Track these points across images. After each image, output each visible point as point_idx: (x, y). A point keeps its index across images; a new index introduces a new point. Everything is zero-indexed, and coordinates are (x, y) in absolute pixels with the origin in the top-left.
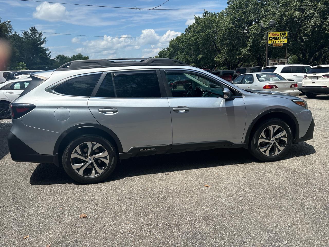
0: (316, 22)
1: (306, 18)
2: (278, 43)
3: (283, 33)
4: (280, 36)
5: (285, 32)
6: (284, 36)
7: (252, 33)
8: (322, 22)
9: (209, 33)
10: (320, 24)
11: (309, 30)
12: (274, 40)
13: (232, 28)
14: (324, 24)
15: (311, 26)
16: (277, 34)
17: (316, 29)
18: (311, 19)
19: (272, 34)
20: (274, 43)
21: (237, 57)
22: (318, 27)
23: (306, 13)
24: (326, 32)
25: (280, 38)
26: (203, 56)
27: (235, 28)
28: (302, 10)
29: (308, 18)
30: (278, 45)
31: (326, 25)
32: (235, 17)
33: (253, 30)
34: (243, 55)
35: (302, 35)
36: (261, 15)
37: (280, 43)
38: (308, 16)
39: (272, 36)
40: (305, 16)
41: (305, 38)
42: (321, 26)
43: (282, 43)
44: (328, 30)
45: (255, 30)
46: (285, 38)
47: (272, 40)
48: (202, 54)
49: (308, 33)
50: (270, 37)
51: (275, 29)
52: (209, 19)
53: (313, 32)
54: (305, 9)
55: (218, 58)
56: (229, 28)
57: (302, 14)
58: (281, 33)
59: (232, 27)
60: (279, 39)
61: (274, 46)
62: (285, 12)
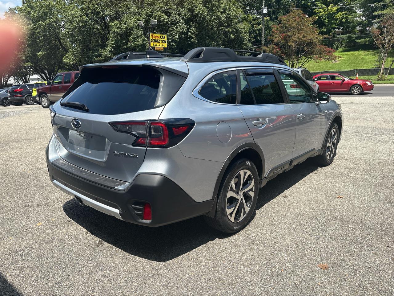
0: (183, 28)
1: (172, 23)
2: (159, 46)
3: (163, 36)
4: (160, 39)
5: (164, 35)
6: (164, 40)
7: (115, 31)
8: (188, 29)
9: (50, 24)
10: (186, 31)
11: (177, 36)
12: (156, 43)
13: (86, 22)
14: (190, 32)
15: (179, 32)
16: (157, 37)
17: (183, 36)
18: (177, 25)
19: (153, 36)
20: (156, 46)
21: (96, 59)
22: (184, 34)
23: (172, 17)
24: (192, 40)
25: (160, 41)
26: (45, 54)
27: (90, 22)
28: (168, 14)
29: (175, 23)
30: (160, 49)
31: (191, 33)
32: (88, 8)
33: (115, 28)
34: (104, 57)
35: (171, 41)
36: (121, 11)
37: (161, 46)
38: (175, 21)
39: (154, 39)
40: (171, 21)
41: (173, 45)
42: (187, 34)
43: (162, 47)
44: (193, 39)
45: (118, 28)
46: (165, 42)
47: (153, 42)
48: (43, 51)
49: (176, 39)
50: (152, 39)
51: (141, 31)
52: (49, 4)
53: (180, 38)
54: (171, 13)
55: (68, 58)
56: (82, 20)
57: (169, 18)
58: (161, 36)
59: (86, 19)
60: (160, 43)
61: (156, 49)
62: (152, 12)
